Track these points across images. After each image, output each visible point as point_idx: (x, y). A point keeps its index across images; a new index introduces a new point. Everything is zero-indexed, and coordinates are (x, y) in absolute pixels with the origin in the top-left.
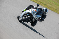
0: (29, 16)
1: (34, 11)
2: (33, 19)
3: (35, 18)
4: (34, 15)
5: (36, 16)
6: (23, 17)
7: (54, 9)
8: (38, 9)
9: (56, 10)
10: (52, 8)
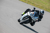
0: (28, 19)
1: (32, 14)
2: (31, 20)
3: (34, 20)
4: (32, 17)
5: (34, 18)
6: (23, 20)
7: (41, 7)
8: (35, 12)
9: (43, 7)
10: (39, 6)
